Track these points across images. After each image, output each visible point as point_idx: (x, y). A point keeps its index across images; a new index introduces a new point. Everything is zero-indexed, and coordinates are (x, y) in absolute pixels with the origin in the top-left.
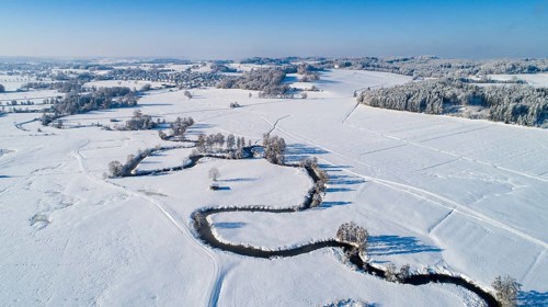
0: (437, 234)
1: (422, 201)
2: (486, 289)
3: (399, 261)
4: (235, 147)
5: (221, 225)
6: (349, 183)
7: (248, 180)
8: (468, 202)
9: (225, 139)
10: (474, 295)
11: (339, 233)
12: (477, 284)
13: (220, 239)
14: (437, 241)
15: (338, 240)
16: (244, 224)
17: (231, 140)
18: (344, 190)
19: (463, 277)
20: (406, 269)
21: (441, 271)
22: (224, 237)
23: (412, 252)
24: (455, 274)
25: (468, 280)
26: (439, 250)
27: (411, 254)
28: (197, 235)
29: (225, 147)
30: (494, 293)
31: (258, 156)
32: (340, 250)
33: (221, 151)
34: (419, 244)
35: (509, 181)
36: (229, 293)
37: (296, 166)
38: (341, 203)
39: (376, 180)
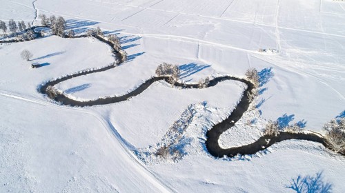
0: (202, 57)
1: (181, 43)
2: (241, 78)
3: (197, 78)
4: (18, 31)
5: (69, 91)
6: (131, 40)
7: (58, 54)
8: (202, 37)
10: (239, 82)
11: (157, 72)
12: (236, 76)
13: (80, 100)
14: (206, 62)
15: (157, 76)
16: (88, 85)
18: (133, 46)
19: (228, 75)
20: (207, 80)
21: (218, 76)
22: (83, 97)
23: (199, 70)
24: (224, 75)
25: (231, 76)
26: (209, 66)
27: (199, 72)
28: (59, 103)
30: (246, 78)
31: (46, 34)
34: (199, 65)
35: (210, 22)
36: (123, 128)
37: (85, 36)
38: (139, 54)
39: (146, 35)
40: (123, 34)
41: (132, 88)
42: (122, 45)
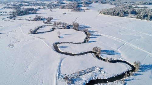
0: (120, 50)
1: (116, 41)
2: (132, 64)
3: (109, 57)
4: (65, 25)
5: (61, 47)
6: (96, 36)
7: (68, 35)
8: (129, 41)
9: (62, 23)
10: (129, 66)
11: (93, 49)
12: (130, 63)
13: (61, 51)
14: (120, 52)
15: (93, 51)
16: (67, 47)
17: (64, 24)
18: (95, 38)
19: (126, 61)
20: (111, 59)
21: (120, 59)
22: (62, 50)
23: (113, 54)
24: (124, 60)
25: (127, 62)
26: (120, 54)
27: (112, 55)
28: (55, 50)
29: (62, 25)
30: (134, 65)
31: (71, 28)
32: (93, 54)
33: (61, 27)
34: (115, 52)
35: (141, 36)
36: (64, 65)
37: (82, 31)
38: (94, 41)
39: (104, 35)
40: (96, 33)
41: (80, 53)
42: (90, 37)
